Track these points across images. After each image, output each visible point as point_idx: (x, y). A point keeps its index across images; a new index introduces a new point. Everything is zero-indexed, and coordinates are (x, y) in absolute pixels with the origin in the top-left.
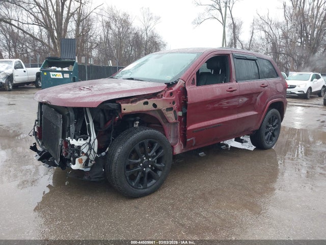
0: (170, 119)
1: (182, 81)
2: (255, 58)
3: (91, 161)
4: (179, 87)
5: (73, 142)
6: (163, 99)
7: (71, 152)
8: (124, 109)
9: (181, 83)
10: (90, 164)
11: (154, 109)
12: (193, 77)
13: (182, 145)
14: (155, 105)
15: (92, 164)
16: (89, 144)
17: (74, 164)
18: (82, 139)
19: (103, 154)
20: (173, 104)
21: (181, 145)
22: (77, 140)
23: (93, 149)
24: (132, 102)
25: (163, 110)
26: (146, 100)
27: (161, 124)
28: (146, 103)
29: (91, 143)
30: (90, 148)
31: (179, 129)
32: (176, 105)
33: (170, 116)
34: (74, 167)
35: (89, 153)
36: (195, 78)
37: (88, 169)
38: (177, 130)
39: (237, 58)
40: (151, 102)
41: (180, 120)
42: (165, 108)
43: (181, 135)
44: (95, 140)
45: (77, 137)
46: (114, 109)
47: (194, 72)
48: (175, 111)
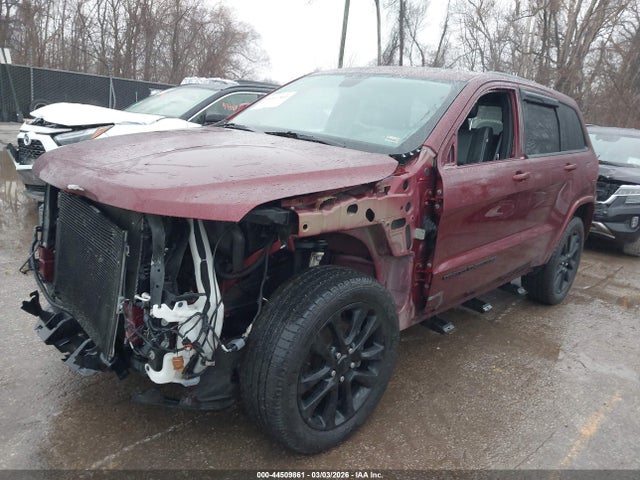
0: (396, 246)
1: (429, 150)
2: (556, 102)
3: (205, 359)
4: (423, 166)
5: (162, 312)
6: (389, 199)
7: (154, 339)
8: (305, 227)
9: (427, 157)
10: (199, 368)
11: (369, 223)
12: (451, 143)
13: (414, 309)
14: (370, 215)
15: (204, 367)
16: (203, 315)
17: (159, 368)
18: (185, 303)
19: (240, 343)
20: (407, 211)
21: (411, 310)
22: (171, 306)
23: (213, 329)
24: (322, 206)
25: (385, 225)
26: (352, 201)
27: (369, 257)
28: (353, 209)
29: (210, 313)
30: (206, 328)
31: (410, 271)
32: (413, 212)
33: (398, 239)
34: (157, 377)
35: (201, 341)
36: (455, 145)
37: (195, 381)
38: (406, 273)
39: (528, 102)
40: (363, 204)
41: (415, 248)
42: (390, 221)
43: (413, 287)
44: (218, 305)
45: (172, 297)
46: (278, 225)
47: (452, 132)
48: (408, 228)
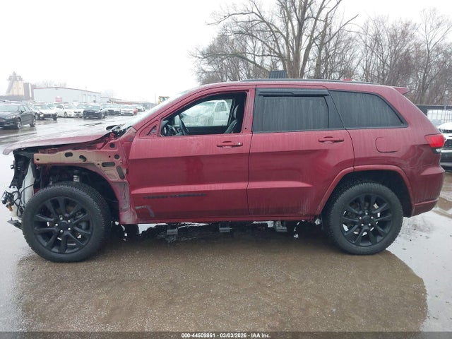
0: (111, 176)
1: (133, 129)
2: (326, 92)
4: (127, 137)
6: (97, 152)
8: (38, 160)
9: (131, 132)
11: (82, 162)
12: (154, 124)
14: (83, 158)
20: (117, 158)
25: (96, 164)
26: (69, 151)
32: (121, 160)
33: (112, 173)
39: (265, 96)
40: (77, 153)
42: (100, 162)
47: (158, 117)
48: (119, 168)
